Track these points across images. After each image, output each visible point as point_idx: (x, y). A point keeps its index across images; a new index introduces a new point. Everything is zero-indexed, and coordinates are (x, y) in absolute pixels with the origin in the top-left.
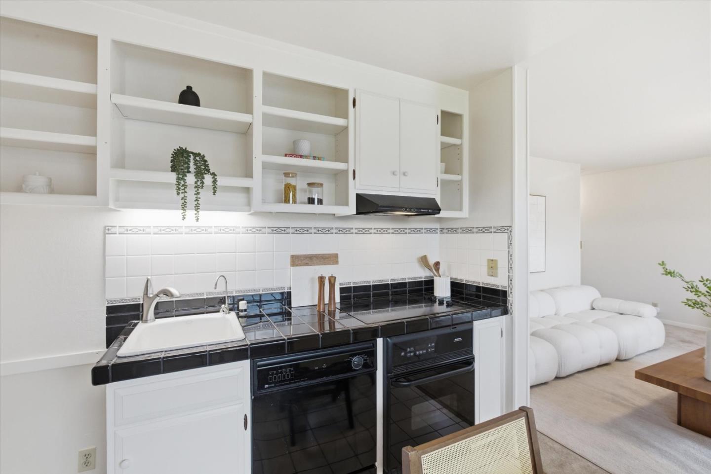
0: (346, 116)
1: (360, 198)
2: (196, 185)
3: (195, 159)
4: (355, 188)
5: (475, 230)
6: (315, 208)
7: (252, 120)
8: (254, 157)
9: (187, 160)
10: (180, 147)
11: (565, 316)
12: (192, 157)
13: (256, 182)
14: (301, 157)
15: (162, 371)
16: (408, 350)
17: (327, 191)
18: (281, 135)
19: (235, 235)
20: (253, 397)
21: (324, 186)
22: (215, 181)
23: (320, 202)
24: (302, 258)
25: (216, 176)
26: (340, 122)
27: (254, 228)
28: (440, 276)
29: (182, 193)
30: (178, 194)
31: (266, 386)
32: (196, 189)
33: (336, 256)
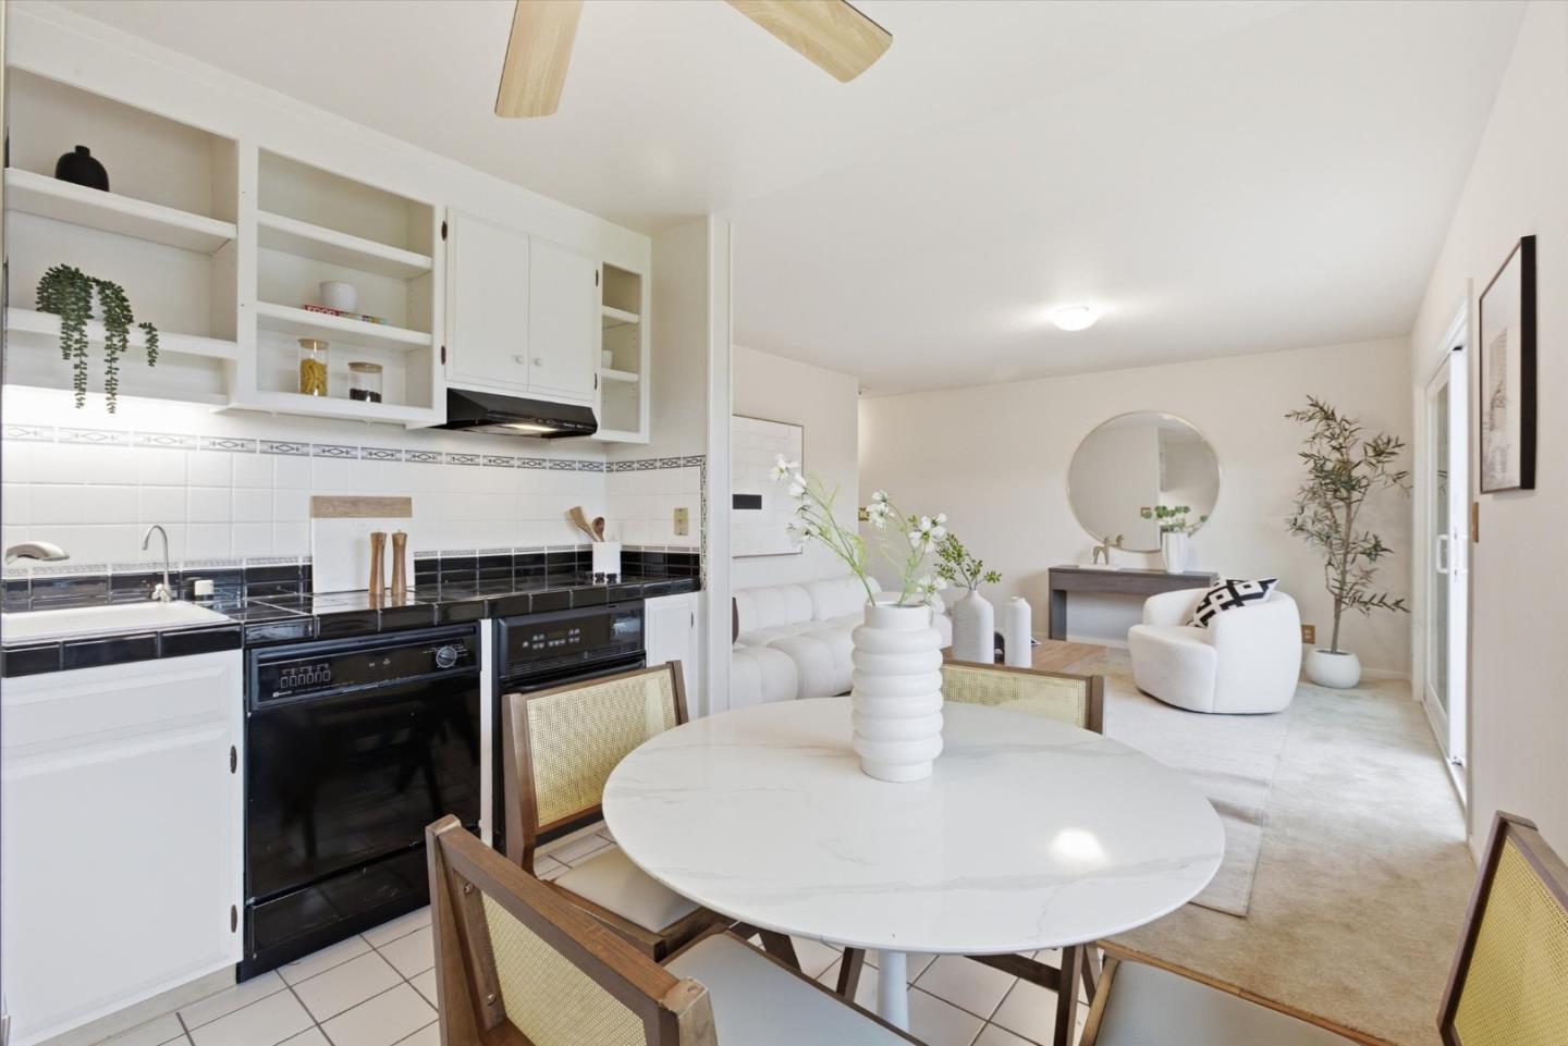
0: (427, 251)
1: (454, 397)
2: (109, 343)
3: (102, 292)
4: (445, 379)
5: (658, 464)
6: (366, 408)
7: (235, 232)
8: (239, 303)
9: (83, 294)
10: (62, 265)
11: (827, 621)
12: (95, 290)
13: (245, 352)
14: (338, 313)
15: (61, 666)
16: (535, 638)
17: (388, 380)
18: (294, 268)
19: (183, 451)
20: (249, 714)
21: (384, 370)
22: (152, 340)
23: (376, 398)
24: (336, 503)
25: (155, 330)
26: (417, 260)
27: (229, 440)
28: (602, 540)
29: (75, 356)
30: (66, 356)
31: (276, 695)
32: (109, 351)
33: (408, 501)
